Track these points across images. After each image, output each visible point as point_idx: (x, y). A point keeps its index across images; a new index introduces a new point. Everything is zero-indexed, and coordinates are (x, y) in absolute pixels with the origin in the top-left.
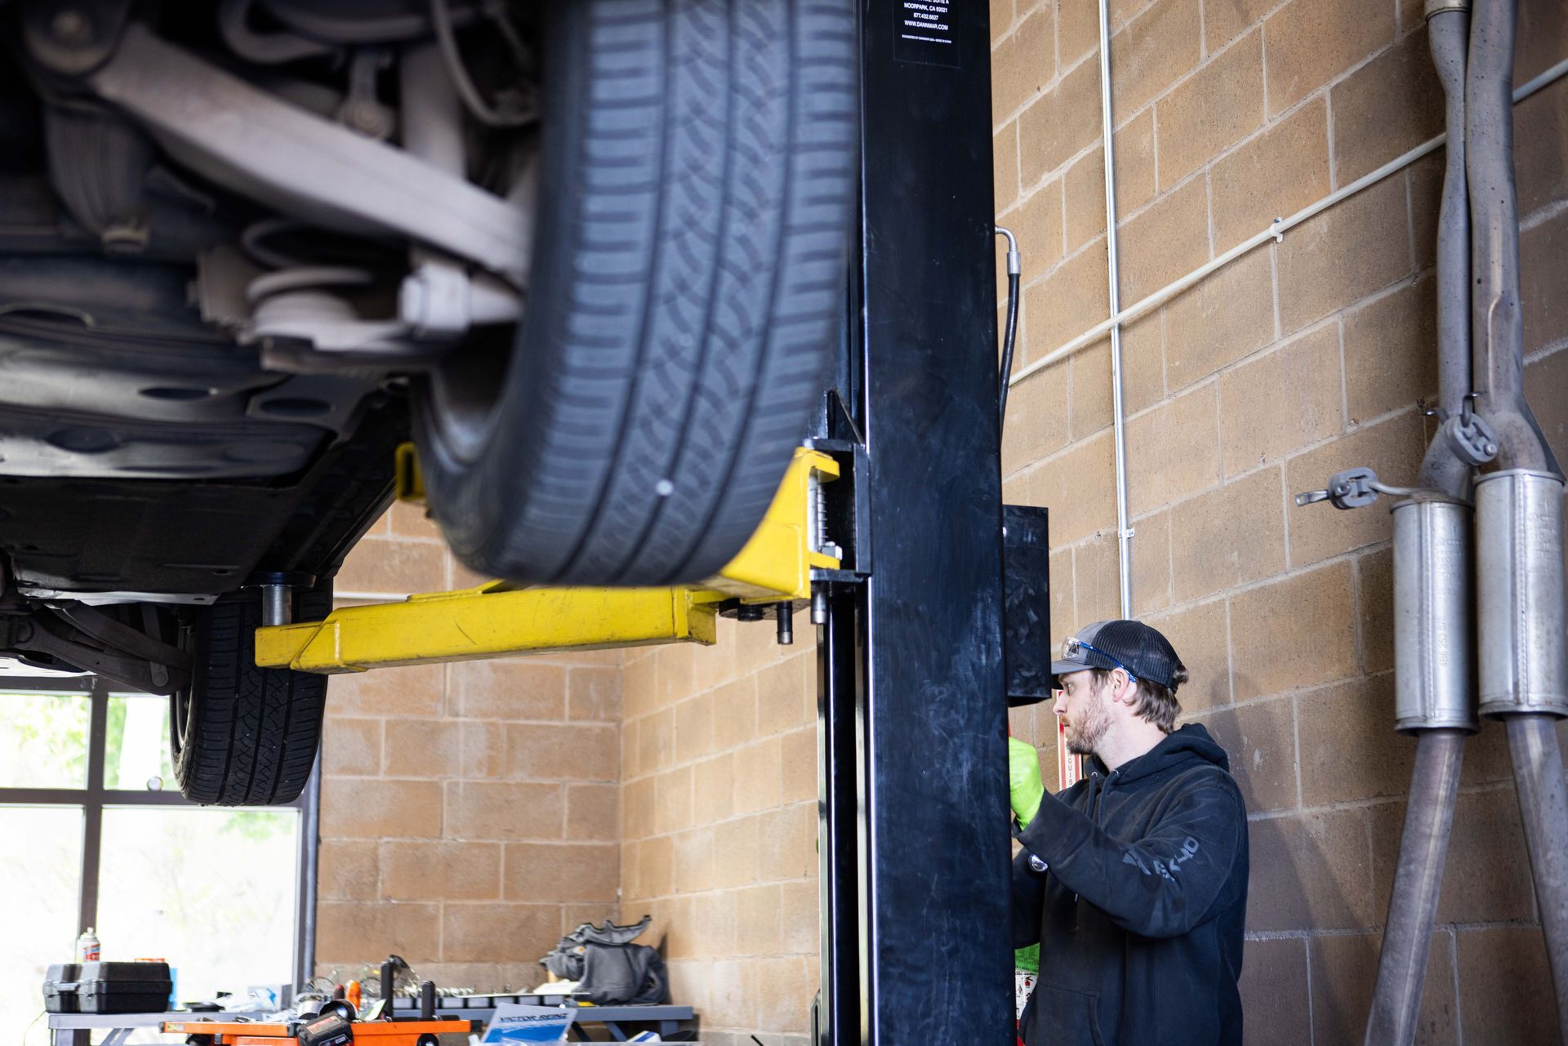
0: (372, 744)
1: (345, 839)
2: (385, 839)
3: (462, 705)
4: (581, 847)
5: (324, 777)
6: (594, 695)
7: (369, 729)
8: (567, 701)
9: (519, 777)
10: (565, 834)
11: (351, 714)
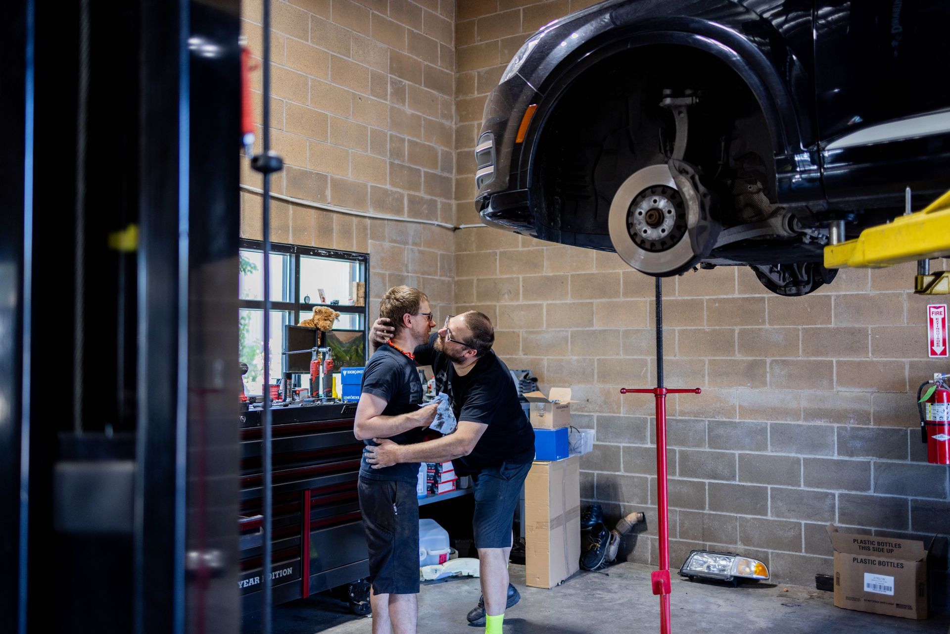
3: (410, 268)
5: (370, 298)
6: (446, 266)
7: (383, 277)
8: (439, 268)
11: (378, 271)
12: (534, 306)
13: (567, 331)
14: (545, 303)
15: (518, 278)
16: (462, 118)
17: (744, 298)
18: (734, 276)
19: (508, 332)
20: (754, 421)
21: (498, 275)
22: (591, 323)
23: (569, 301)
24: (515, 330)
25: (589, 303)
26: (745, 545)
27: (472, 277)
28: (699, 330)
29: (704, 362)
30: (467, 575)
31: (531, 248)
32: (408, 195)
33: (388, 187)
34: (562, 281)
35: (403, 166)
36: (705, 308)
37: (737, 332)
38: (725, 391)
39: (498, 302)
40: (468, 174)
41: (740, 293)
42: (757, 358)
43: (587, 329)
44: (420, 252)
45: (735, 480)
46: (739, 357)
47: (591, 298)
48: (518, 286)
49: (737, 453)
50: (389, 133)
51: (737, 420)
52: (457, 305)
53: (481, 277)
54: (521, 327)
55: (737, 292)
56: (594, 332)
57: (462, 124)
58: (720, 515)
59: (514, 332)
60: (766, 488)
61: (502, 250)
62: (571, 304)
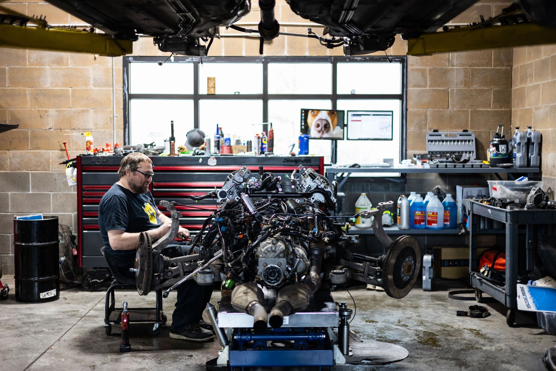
0: (425, 77)
1: (416, 109)
2: (429, 109)
3: (455, 63)
4: (498, 111)
5: (408, 89)
6: (502, 57)
7: (423, 72)
8: (493, 59)
9: (475, 87)
10: (492, 107)
11: (417, 67)
12: (538, 86)
13: (548, 107)
14: (541, 84)
15: (533, 63)
19: (529, 109)
21: (527, 62)
23: (550, 80)
24: (531, 107)
34: (547, 63)
39: (526, 84)
48: (533, 70)
53: (521, 65)
54: (533, 105)
62: (550, 83)
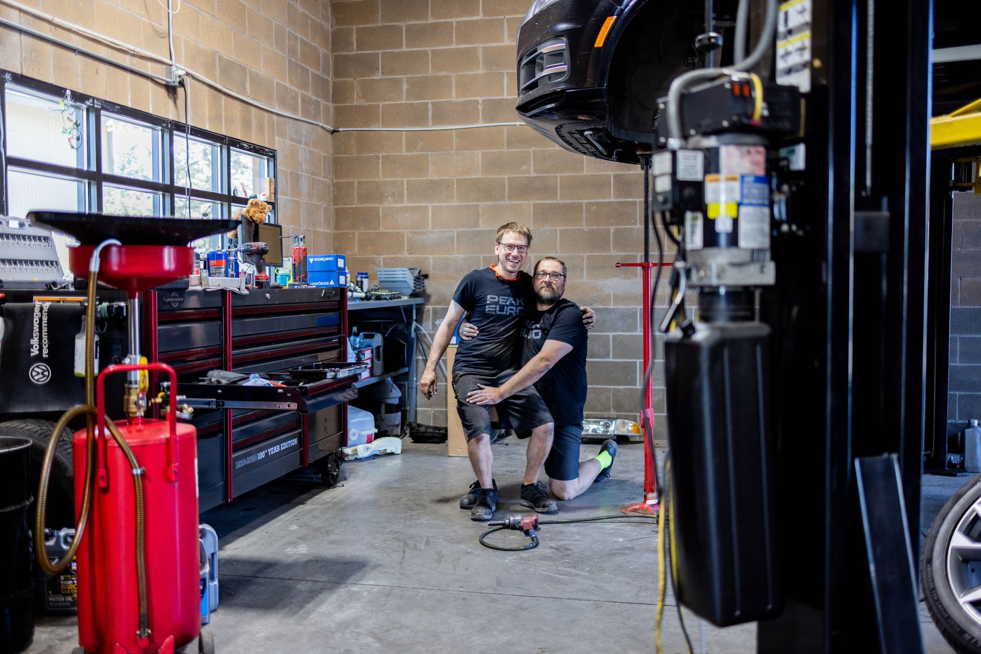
12: (419, 208)
13: (453, 232)
14: (430, 205)
15: (402, 182)
16: (339, 21)
17: (618, 202)
18: (610, 183)
19: (392, 232)
20: (626, 307)
21: (381, 178)
22: (476, 224)
23: (455, 203)
24: (399, 231)
25: (475, 205)
26: (617, 411)
27: (353, 180)
28: (579, 229)
29: (582, 258)
30: (390, 452)
31: (415, 153)
32: (301, 94)
33: (287, 84)
34: (447, 185)
35: (297, 64)
36: (584, 210)
37: (612, 231)
38: (600, 283)
39: (381, 204)
40: (346, 77)
41: (615, 197)
42: (629, 253)
43: (473, 229)
44: (311, 152)
45: (609, 358)
46: (613, 253)
47: (477, 201)
48: (403, 189)
49: (611, 334)
50: (287, 29)
51: (612, 307)
52: (336, 207)
53: (362, 180)
54: (405, 228)
55: (612, 196)
56: (480, 232)
57: (339, 27)
58: (596, 388)
59: (398, 233)
60: (636, 362)
61: (385, 154)
62: (457, 206)
